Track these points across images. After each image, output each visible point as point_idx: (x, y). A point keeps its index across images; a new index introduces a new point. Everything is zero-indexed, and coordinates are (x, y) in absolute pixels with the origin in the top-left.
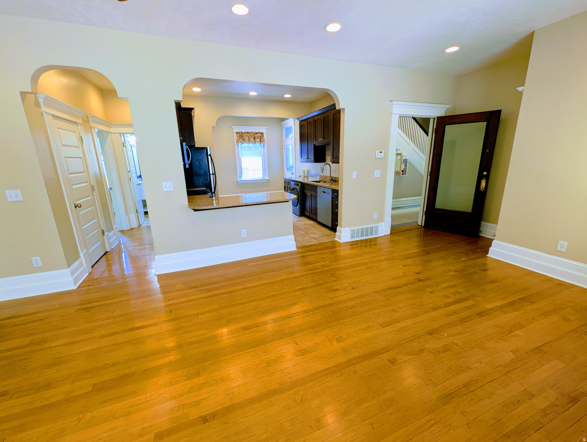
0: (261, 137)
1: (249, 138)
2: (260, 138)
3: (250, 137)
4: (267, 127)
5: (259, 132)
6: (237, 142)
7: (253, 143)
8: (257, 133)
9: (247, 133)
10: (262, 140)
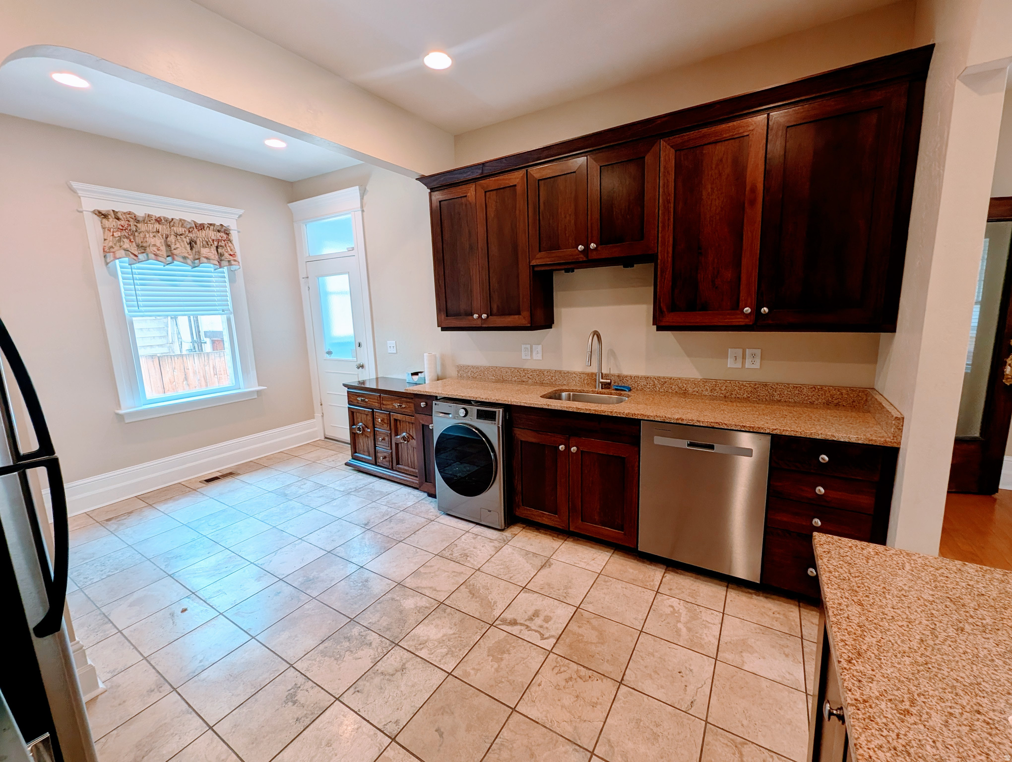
0: (223, 243)
1: (166, 241)
2: (217, 247)
3: (172, 239)
4: (241, 212)
5: (213, 225)
6: (107, 252)
7: (189, 262)
8: (201, 227)
9: (158, 221)
10: (226, 255)
